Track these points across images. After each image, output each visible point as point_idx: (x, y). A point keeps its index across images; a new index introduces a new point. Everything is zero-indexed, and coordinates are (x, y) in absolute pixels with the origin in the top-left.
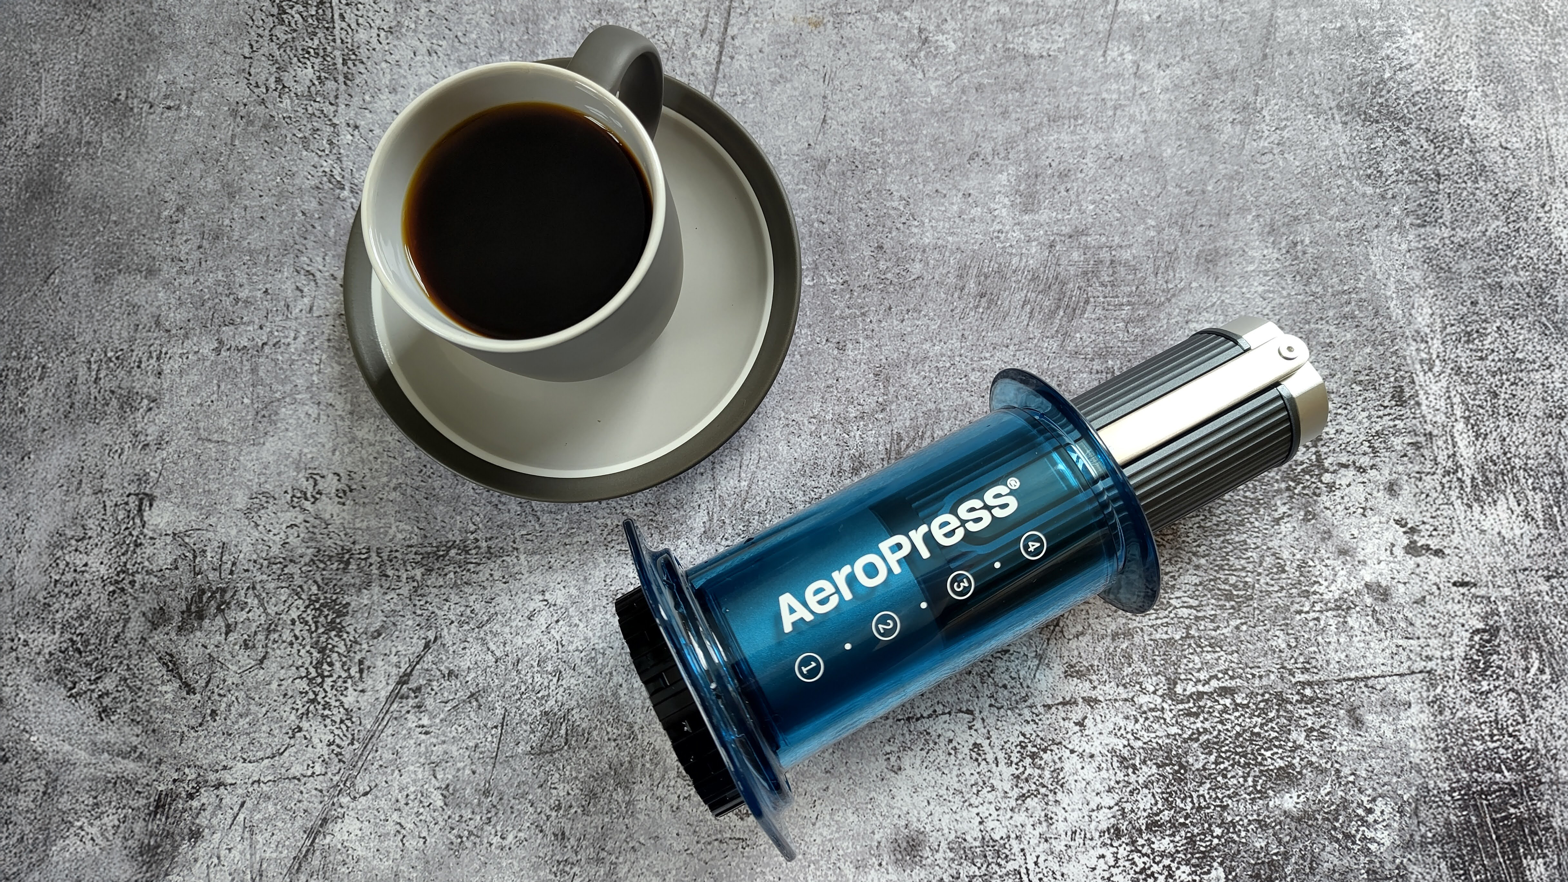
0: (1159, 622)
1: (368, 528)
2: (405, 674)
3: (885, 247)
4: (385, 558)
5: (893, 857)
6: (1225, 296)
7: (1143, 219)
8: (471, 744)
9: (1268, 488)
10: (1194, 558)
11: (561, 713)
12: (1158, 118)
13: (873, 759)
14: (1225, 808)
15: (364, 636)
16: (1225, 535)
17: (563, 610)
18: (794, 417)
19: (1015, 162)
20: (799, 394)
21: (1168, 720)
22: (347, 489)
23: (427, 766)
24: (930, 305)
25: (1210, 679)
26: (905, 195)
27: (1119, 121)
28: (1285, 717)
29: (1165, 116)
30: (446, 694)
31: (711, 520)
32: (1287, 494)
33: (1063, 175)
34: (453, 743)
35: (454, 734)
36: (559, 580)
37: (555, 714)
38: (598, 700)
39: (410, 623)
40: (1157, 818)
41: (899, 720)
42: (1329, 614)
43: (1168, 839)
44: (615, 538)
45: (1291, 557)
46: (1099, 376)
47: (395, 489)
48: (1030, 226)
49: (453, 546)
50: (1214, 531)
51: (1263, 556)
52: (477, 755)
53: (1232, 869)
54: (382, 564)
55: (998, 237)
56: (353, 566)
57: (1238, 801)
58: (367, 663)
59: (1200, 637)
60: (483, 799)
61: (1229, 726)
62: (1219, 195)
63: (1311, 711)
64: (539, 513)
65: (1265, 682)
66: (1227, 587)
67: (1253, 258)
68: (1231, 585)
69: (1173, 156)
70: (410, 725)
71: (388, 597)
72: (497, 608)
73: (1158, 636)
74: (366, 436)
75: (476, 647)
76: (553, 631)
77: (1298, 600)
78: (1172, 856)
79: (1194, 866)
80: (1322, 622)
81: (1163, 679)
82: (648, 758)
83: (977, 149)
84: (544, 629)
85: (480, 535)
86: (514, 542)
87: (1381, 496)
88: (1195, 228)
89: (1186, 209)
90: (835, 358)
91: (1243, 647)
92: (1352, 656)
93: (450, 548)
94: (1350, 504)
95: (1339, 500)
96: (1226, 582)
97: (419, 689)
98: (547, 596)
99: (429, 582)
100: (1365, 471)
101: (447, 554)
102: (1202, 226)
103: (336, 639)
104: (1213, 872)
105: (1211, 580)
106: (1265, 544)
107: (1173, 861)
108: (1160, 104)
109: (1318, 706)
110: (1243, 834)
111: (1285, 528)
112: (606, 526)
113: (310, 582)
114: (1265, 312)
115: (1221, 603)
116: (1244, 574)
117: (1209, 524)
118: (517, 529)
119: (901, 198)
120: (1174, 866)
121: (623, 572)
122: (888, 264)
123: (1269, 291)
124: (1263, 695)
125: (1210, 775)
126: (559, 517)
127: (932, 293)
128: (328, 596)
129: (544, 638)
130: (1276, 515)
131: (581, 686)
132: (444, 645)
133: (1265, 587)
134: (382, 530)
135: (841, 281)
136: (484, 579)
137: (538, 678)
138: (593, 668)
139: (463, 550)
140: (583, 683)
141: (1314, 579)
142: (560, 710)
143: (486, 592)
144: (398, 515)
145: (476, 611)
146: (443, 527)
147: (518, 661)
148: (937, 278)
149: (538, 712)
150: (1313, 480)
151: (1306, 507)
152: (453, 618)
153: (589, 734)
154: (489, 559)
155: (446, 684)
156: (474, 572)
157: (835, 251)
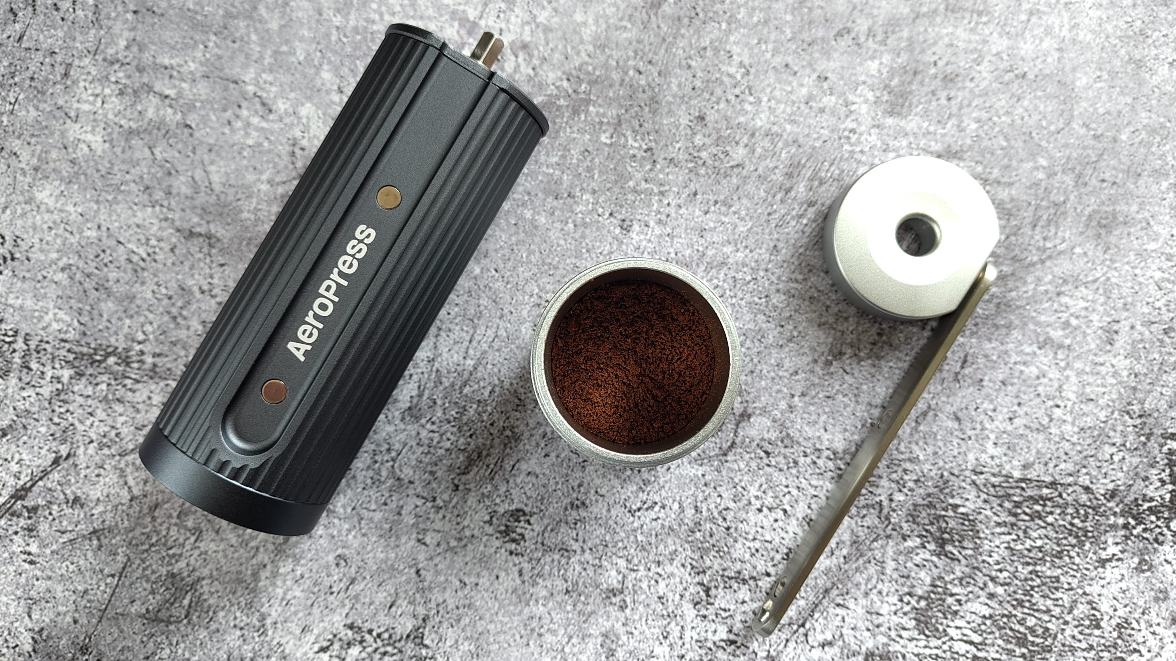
0: (927, 651)
1: (21, 307)
2: (23, 488)
3: (707, 119)
4: (33, 347)
6: (1112, 274)
7: (1033, 156)
8: (79, 588)
9: (1102, 520)
10: (990, 584)
11: (189, 580)
12: (1081, 38)
16: (1035, 564)
19: (893, 51)
20: (561, 272)
22: (8, 256)
23: (22, 601)
24: (745, 201)
26: (747, 62)
27: (1031, 30)
29: (1090, 36)
30: (65, 523)
31: (420, 396)
32: (1123, 533)
33: (949, 80)
34: (60, 582)
35: (63, 571)
37: (183, 579)
38: (234, 576)
39: (43, 430)
45: (1111, 612)
47: (63, 269)
48: (891, 132)
49: (113, 353)
50: (1024, 556)
51: (1075, 601)
52: (84, 602)
54: (26, 354)
55: (848, 138)
60: (78, 655)
62: (1133, 149)
66: (1022, 629)
67: (1158, 235)
68: (1027, 628)
69: (1088, 88)
70: (15, 548)
71: (25, 394)
74: (46, 200)
75: (112, 478)
83: (849, 24)
85: (147, 348)
88: (1094, 182)
89: (1088, 156)
90: (615, 238)
93: (108, 355)
96: (1021, 623)
97: (34, 510)
99: (76, 388)
101: (104, 360)
102: (1103, 181)
105: (1004, 616)
106: (1082, 587)
108: (1087, 21)
111: (1110, 573)
114: (1157, 304)
115: (1009, 646)
116: (1046, 618)
117: (1020, 547)
119: (741, 64)
122: (706, 140)
123: (1168, 281)
127: (750, 188)
130: (1104, 555)
131: (220, 555)
132: (76, 466)
133: (1069, 641)
134: (37, 314)
135: (645, 147)
136: (140, 400)
137: (173, 531)
138: (239, 536)
139: (124, 361)
140: (224, 551)
141: (1134, 645)
142: (189, 576)
143: (138, 416)
144: (60, 301)
145: (122, 436)
146: (108, 328)
147: (157, 506)
148: (760, 171)
149: (164, 571)
150: (1159, 523)
151: (1142, 554)
152: (94, 437)
153: (214, 613)
154: (151, 378)
155: (68, 511)
156: (130, 390)
157: (647, 109)
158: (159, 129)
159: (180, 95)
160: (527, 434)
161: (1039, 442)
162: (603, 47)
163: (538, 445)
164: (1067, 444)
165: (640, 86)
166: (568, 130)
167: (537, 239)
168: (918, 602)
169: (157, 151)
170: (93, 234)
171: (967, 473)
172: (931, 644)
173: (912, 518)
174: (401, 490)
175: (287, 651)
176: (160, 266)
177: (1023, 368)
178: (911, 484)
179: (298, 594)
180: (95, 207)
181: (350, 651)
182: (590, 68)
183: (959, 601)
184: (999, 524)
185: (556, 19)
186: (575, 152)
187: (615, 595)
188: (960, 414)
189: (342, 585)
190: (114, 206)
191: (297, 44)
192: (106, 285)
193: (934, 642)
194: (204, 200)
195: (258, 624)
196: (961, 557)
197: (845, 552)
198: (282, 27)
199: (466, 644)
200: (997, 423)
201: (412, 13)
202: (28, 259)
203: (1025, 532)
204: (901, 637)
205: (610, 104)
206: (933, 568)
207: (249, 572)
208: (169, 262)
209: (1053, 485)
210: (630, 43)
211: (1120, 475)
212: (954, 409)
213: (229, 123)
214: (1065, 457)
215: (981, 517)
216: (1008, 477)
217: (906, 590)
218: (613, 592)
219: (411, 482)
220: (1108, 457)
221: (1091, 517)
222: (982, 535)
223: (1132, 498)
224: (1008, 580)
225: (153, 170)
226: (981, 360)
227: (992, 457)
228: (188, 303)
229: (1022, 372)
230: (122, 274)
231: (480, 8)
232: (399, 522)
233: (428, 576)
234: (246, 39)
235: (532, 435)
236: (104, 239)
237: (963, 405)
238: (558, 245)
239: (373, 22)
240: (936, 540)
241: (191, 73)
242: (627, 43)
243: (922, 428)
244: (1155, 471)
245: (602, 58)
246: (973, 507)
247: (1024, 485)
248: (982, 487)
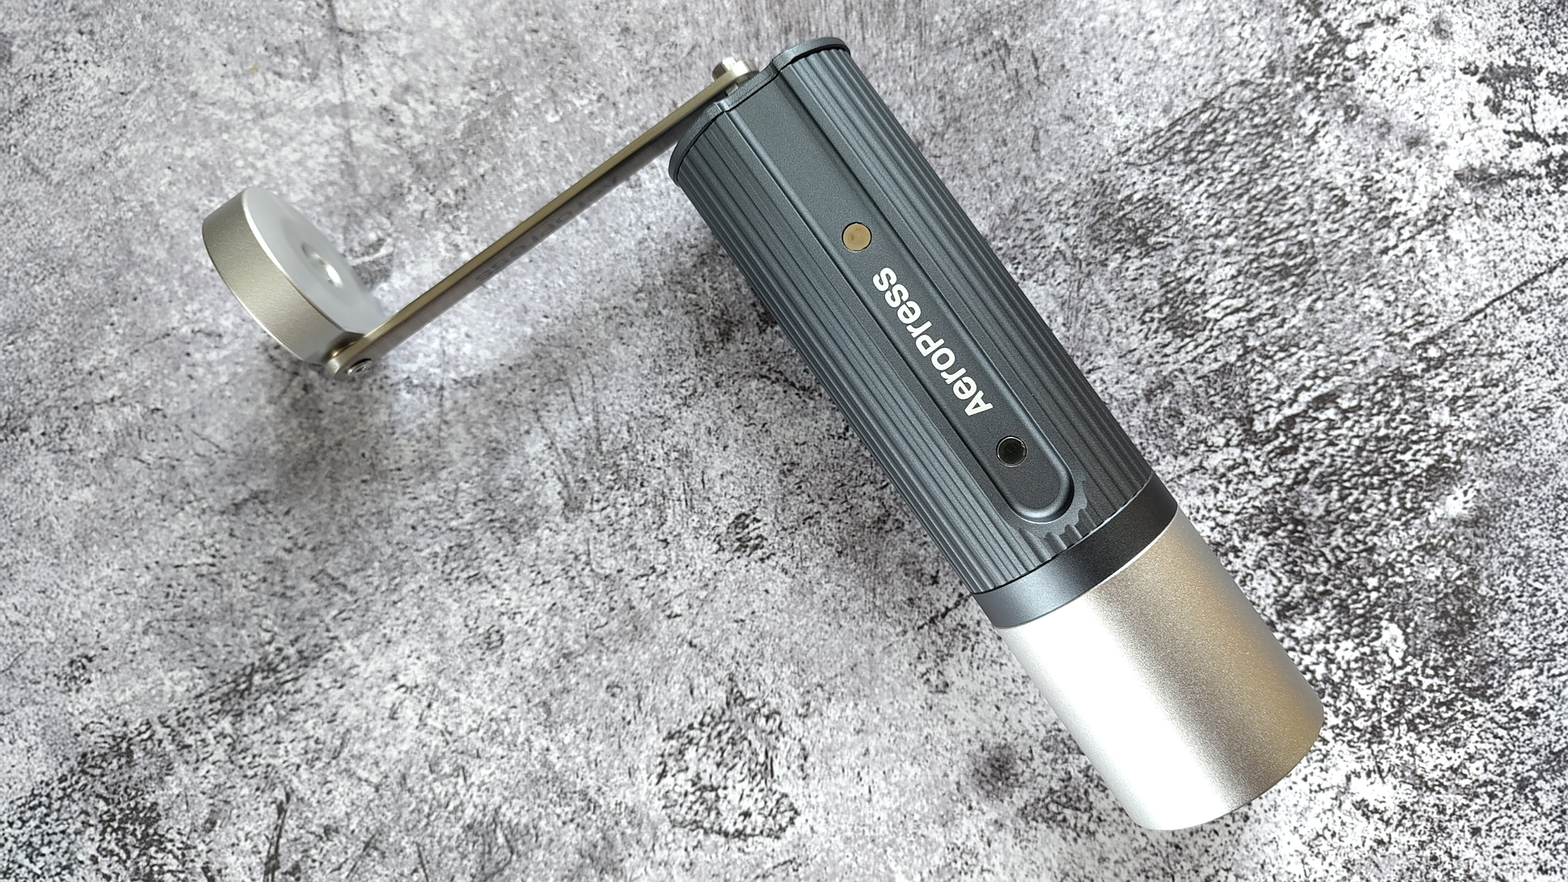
0: (1201, 350)
1: (134, 697)
2: (270, 858)
3: (632, 26)
4: (174, 724)
5: (981, 792)
9: (1281, 100)
10: (1218, 243)
11: (488, 819)
13: (909, 689)
14: (1371, 550)
15: (195, 835)
16: (1248, 191)
17: (430, 688)
18: (612, 302)
21: (1258, 472)
25: (1296, 395)
28: (1414, 399)
30: (334, 859)
31: (566, 485)
32: (1309, 96)
36: (407, 652)
37: (481, 823)
38: (527, 782)
39: (246, 791)
40: (1288, 599)
41: (921, 627)
42: (1424, 235)
43: (1310, 619)
44: (454, 565)
45: (1348, 181)
46: (989, 59)
47: (145, 633)
49: (254, 671)
50: (1231, 192)
51: (1310, 196)
53: (1408, 620)
54: (174, 736)
56: (138, 754)
57: (1386, 534)
58: (214, 867)
59: (1264, 345)
61: (1343, 444)
63: (1445, 376)
64: (342, 580)
65: (1372, 364)
66: (1277, 261)
68: (1282, 255)
71: (202, 772)
72: (347, 723)
73: (1205, 370)
75: (343, 784)
76: (430, 721)
77: (1377, 235)
78: (1323, 636)
79: (1357, 637)
80: (1419, 252)
81: (1232, 422)
82: (624, 822)
84: (416, 722)
85: (280, 642)
86: (328, 630)
87: (1432, 44)
91: (1326, 331)
92: (1471, 280)
93: (250, 677)
94: (1398, 73)
95: (1381, 74)
96: (1272, 255)
97: (296, 869)
98: (402, 679)
99: (245, 730)
100: (1396, 21)
101: (251, 684)
103: (160, 855)
104: (1384, 632)
105: (1251, 262)
106: (1307, 178)
107: (1327, 642)
109: (1452, 365)
110: (1407, 571)
111: (1325, 143)
112: (436, 555)
113: (92, 799)
115: (1276, 286)
116: (1293, 233)
117: (1220, 187)
118: (323, 612)
120: (1331, 647)
121: (484, 604)
122: (646, 47)
124: (1375, 383)
125: (1338, 516)
126: (370, 572)
128: (124, 805)
129: (423, 735)
130: (1307, 131)
131: (498, 774)
132: (302, 799)
133: (1328, 238)
134: (154, 692)
135: (595, 98)
136: (312, 694)
137: (438, 788)
138: (501, 743)
139: (269, 671)
140: (498, 768)
141: (1388, 197)
142: (484, 815)
143: (322, 710)
144: (166, 663)
145: (322, 739)
146: (230, 653)
147: (404, 777)
148: (717, 36)
149: (458, 830)
150: (1336, 62)
151: (1343, 103)
152: (297, 760)
153: (535, 828)
154: (306, 666)
155: (328, 846)
156: (296, 692)
157: (569, 61)
158: (130, 435)
159: (124, 388)
160: (692, 443)
161: (1160, 78)
162: (482, 33)
163: (710, 444)
164: (1189, 58)
165: (545, 44)
166: (511, 136)
167: (561, 259)
168: (1160, 311)
169: (144, 456)
170: (147, 578)
171: (1115, 160)
172: (1200, 341)
173: (1097, 240)
174: (616, 585)
175: (630, 804)
176: (233, 558)
177: (1092, 24)
178: (1072, 211)
179: (599, 748)
180: (129, 552)
181: (686, 757)
182: (485, 62)
183: (1199, 281)
184: (1183, 182)
185: (417, 42)
186: (534, 152)
187: (884, 522)
188: (1067, 113)
189: (632, 709)
190: (146, 538)
191: (196, 254)
192: (197, 615)
193: (1201, 337)
194: (224, 467)
195: (583, 804)
196: (1170, 240)
197: (1060, 320)
198: (169, 251)
199: (785, 669)
200: (1106, 93)
201: (279, 142)
202: (105, 649)
203: (1215, 169)
204: (1166, 355)
205: (531, 82)
206: (1152, 270)
207: (538, 767)
208: (238, 549)
209: (1207, 105)
210: (505, 10)
211: (1263, 46)
212: (1059, 112)
213: (191, 377)
214: (1197, 72)
215: (1160, 189)
216: (1157, 132)
217: (1142, 309)
218: (880, 521)
219: (620, 571)
220: (1238, 40)
221: (1268, 106)
222: (1175, 205)
223: (1292, 58)
224: (1232, 226)
225: (155, 477)
226: (1049, 48)
227: (1127, 127)
228: (285, 571)
229: (1093, 29)
230: (204, 593)
231: (337, 86)
232: (638, 615)
233: (703, 640)
234: (144, 287)
235: (697, 440)
236: (161, 575)
237: (1064, 102)
238: (585, 248)
239: (250, 178)
240: (1134, 243)
241: (117, 359)
242: (502, 14)
243: (1043, 153)
244: (1291, 18)
245: (490, 44)
246: (1145, 186)
247: (1178, 128)
248: (1139, 162)
